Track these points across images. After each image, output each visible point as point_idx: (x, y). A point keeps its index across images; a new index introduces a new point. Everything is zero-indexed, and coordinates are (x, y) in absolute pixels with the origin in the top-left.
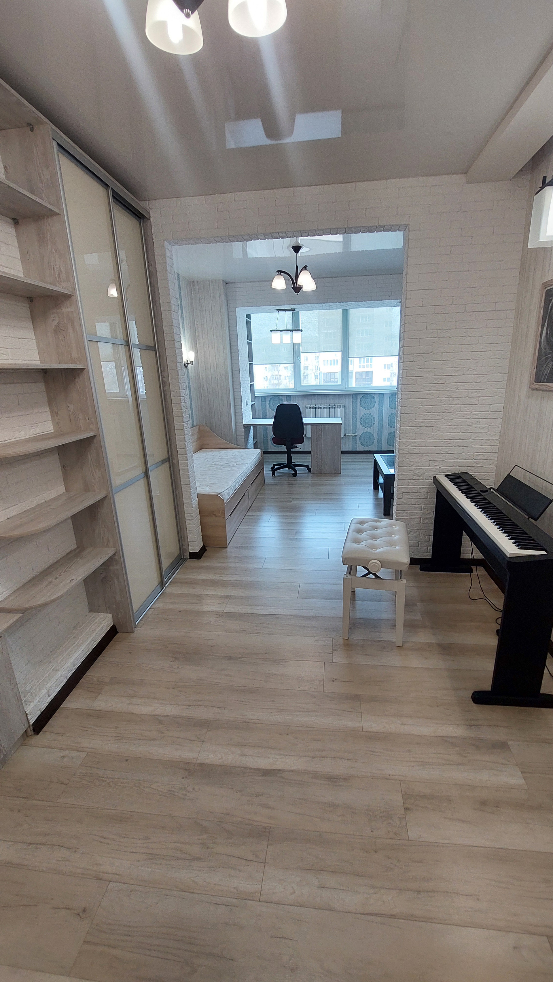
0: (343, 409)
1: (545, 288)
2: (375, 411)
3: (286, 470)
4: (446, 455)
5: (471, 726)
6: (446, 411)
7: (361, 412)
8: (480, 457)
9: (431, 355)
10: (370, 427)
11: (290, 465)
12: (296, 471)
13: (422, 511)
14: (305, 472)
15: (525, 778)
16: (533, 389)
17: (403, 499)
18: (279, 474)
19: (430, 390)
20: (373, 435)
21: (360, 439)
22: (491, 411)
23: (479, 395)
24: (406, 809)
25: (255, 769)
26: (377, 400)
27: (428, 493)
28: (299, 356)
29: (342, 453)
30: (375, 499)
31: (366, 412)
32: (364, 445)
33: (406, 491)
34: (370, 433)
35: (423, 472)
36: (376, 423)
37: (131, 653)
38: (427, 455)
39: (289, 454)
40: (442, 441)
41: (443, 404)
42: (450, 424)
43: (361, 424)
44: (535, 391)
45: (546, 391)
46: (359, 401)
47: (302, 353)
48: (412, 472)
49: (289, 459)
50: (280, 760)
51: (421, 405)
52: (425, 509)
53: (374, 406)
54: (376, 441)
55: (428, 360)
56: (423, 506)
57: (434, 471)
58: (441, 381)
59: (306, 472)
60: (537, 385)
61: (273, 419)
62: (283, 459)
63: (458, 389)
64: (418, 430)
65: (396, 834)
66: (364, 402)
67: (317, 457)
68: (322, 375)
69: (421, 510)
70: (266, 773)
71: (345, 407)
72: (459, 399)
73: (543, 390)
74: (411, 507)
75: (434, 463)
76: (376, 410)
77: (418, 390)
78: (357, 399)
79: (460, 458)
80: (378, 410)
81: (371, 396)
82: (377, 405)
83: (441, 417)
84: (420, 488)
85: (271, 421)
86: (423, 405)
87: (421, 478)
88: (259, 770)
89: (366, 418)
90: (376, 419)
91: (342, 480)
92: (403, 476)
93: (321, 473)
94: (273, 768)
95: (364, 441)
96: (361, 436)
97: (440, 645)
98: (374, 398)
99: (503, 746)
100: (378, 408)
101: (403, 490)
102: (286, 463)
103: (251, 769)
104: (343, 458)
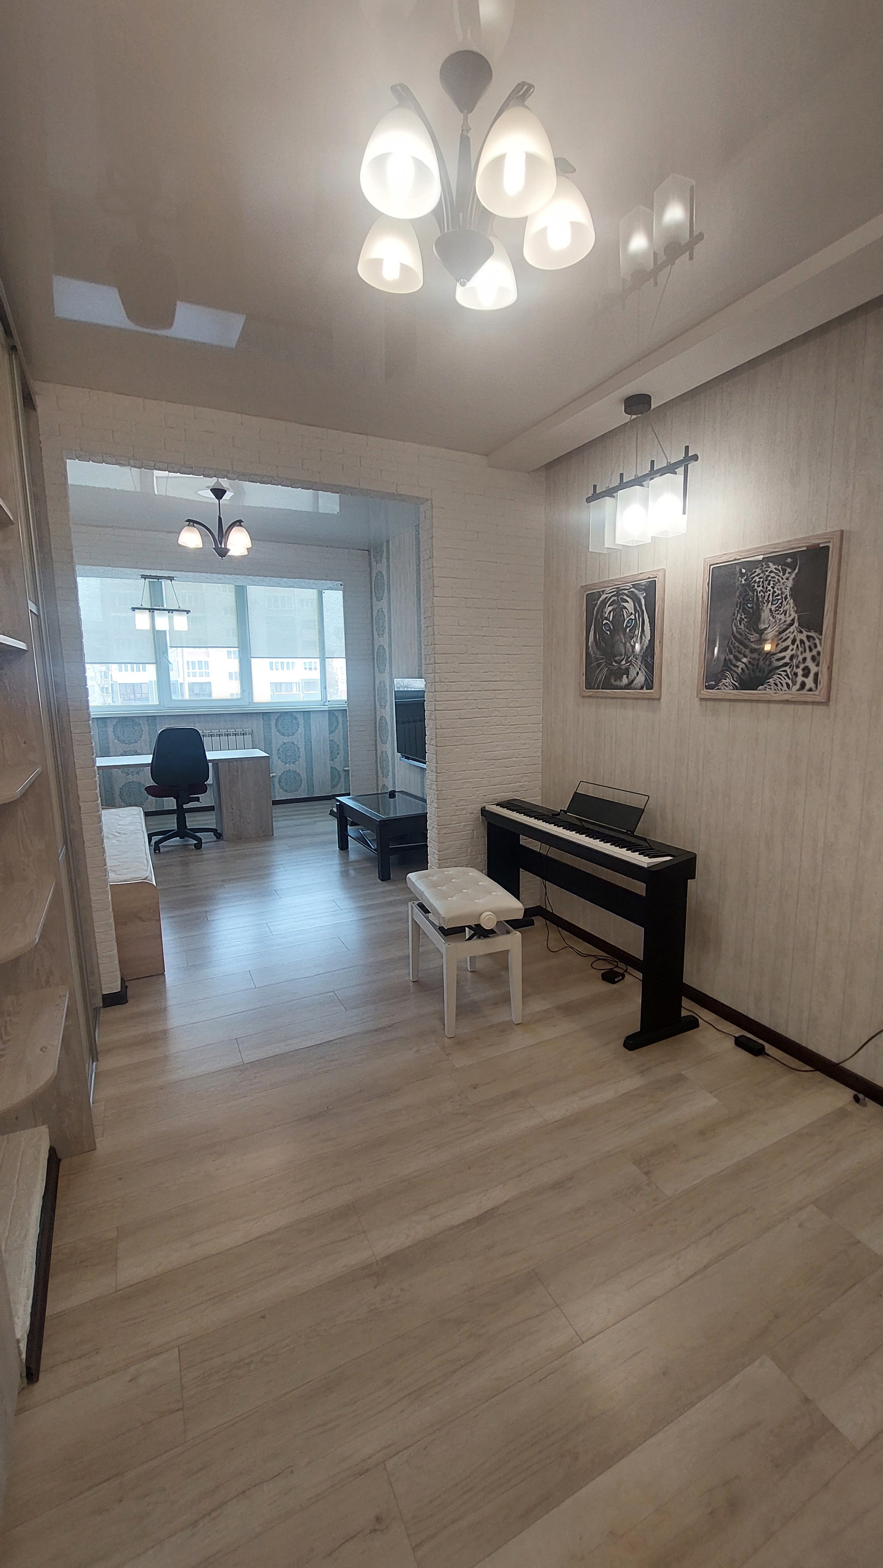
0: (250, 736)
1: (585, 592)
2: (298, 738)
3: (175, 841)
4: (490, 780)
5: (642, 1072)
6: (487, 724)
7: (278, 740)
8: (526, 779)
9: (465, 656)
10: (294, 763)
11: (182, 831)
12: (199, 840)
13: (468, 857)
14: (211, 840)
15: (715, 1096)
16: (584, 697)
17: (445, 843)
18: (166, 849)
19: (467, 698)
20: (299, 775)
21: (280, 782)
22: (531, 724)
23: (518, 705)
24: (647, 1173)
25: (463, 1224)
26: (301, 721)
27: (473, 831)
28: (166, 652)
29: (273, 805)
30: (343, 863)
31: (286, 739)
32: (286, 791)
33: (449, 831)
34: (295, 772)
35: (466, 804)
36: (302, 754)
37: (121, 1179)
38: (469, 782)
39: (180, 813)
40: (485, 763)
41: (482, 716)
42: (490, 741)
43: (279, 758)
44: (586, 700)
45: (601, 698)
46: (273, 723)
47: (170, 647)
48: (454, 805)
49: (181, 822)
50: (484, 1198)
51: (458, 717)
52: (472, 852)
53: (297, 730)
54: (304, 782)
55: (462, 662)
56: (469, 849)
57: (479, 802)
58: (479, 688)
59: (214, 840)
60: (591, 692)
61: (152, 755)
62: (172, 823)
63: (496, 698)
64: (457, 750)
65: (655, 1200)
66: (281, 725)
67: (232, 813)
68: (117, 689)
69: (468, 855)
70: (480, 1220)
71: (252, 734)
72: (498, 710)
73: (597, 697)
74: (456, 853)
75: (478, 790)
76: (301, 737)
77: (454, 699)
78: (270, 720)
79: (505, 783)
80: (303, 736)
81: (292, 715)
82: (301, 730)
83: (481, 733)
84: (465, 826)
85: (148, 759)
86: (461, 718)
87: (464, 812)
88: (469, 1221)
89: (287, 749)
90: (302, 749)
91: (278, 845)
92: (443, 812)
93: (240, 838)
94: (482, 1211)
95: (286, 784)
96: (280, 777)
97: (559, 1008)
98: (296, 718)
99: (679, 1079)
100: (304, 732)
101: (445, 831)
102: (176, 828)
103: (457, 1226)
104: (276, 811)
